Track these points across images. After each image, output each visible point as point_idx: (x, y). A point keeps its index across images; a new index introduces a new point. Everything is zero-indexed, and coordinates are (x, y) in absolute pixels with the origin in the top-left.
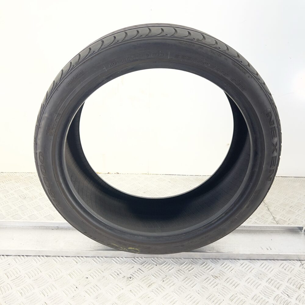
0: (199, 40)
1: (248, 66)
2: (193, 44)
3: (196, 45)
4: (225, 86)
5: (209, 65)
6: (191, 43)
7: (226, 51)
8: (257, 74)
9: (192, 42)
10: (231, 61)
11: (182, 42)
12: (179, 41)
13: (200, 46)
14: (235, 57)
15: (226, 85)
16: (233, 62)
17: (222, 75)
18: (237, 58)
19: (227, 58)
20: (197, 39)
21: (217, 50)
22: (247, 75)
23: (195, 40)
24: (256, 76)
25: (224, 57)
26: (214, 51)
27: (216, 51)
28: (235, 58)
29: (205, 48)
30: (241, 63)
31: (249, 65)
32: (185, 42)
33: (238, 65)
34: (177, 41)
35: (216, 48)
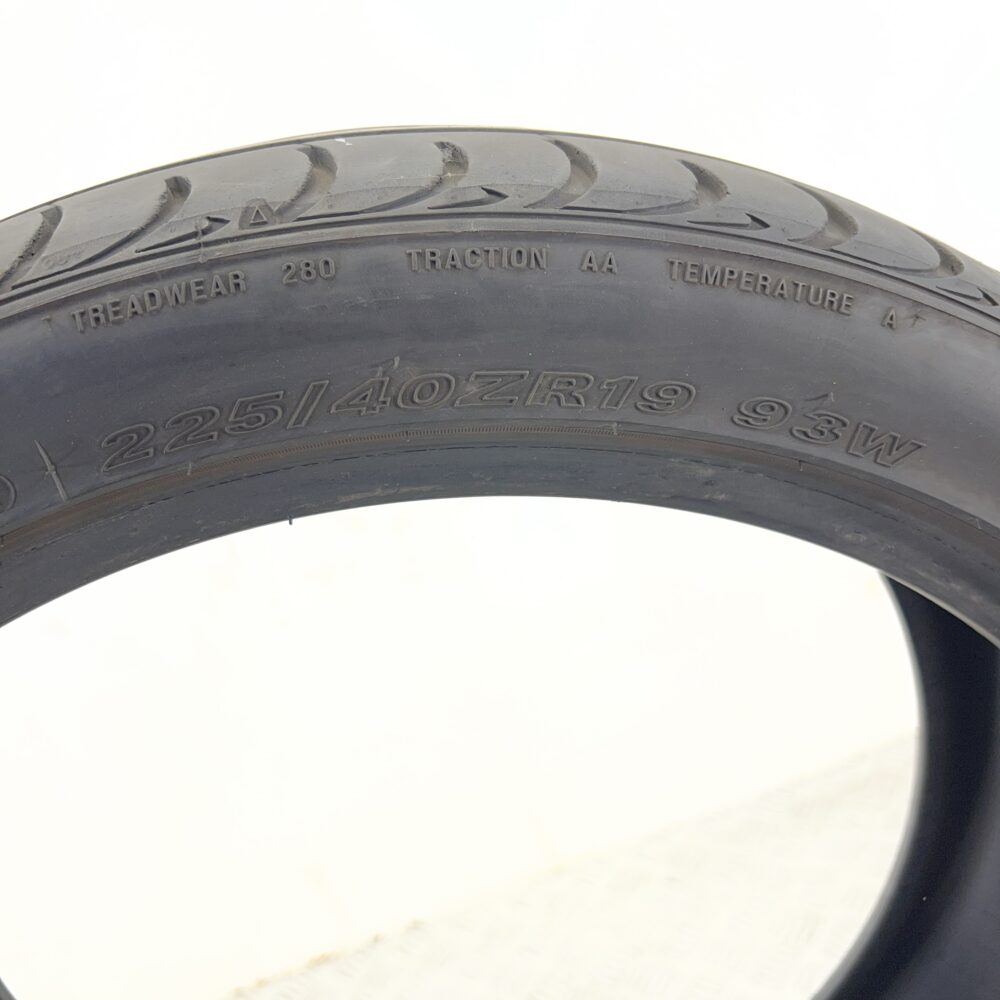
0: (267, 206)
1: (833, 234)
2: (217, 274)
3: (254, 269)
4: (708, 483)
5: (472, 389)
6: (193, 279)
7: (573, 190)
8: (950, 261)
9: (202, 256)
10: (655, 261)
11: (110, 298)
12: (76, 309)
13: (294, 260)
14: (681, 206)
15: (709, 472)
16: (677, 259)
17: (637, 418)
18: (707, 209)
19: (595, 251)
20: (246, 211)
21: (472, 225)
22: (866, 312)
23: (232, 229)
24: (945, 281)
25: (571, 253)
26: (454, 248)
27: (476, 236)
28: (682, 218)
29: (352, 258)
30: (762, 234)
31: (838, 214)
32: (133, 295)
33: (744, 268)
34: (61, 316)
35: (459, 209)
